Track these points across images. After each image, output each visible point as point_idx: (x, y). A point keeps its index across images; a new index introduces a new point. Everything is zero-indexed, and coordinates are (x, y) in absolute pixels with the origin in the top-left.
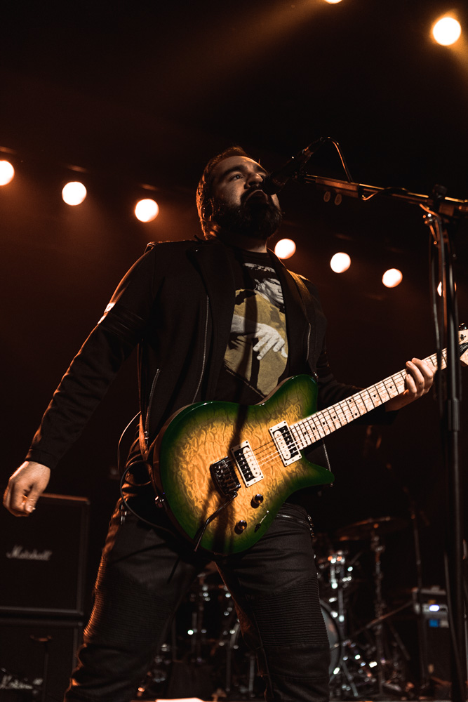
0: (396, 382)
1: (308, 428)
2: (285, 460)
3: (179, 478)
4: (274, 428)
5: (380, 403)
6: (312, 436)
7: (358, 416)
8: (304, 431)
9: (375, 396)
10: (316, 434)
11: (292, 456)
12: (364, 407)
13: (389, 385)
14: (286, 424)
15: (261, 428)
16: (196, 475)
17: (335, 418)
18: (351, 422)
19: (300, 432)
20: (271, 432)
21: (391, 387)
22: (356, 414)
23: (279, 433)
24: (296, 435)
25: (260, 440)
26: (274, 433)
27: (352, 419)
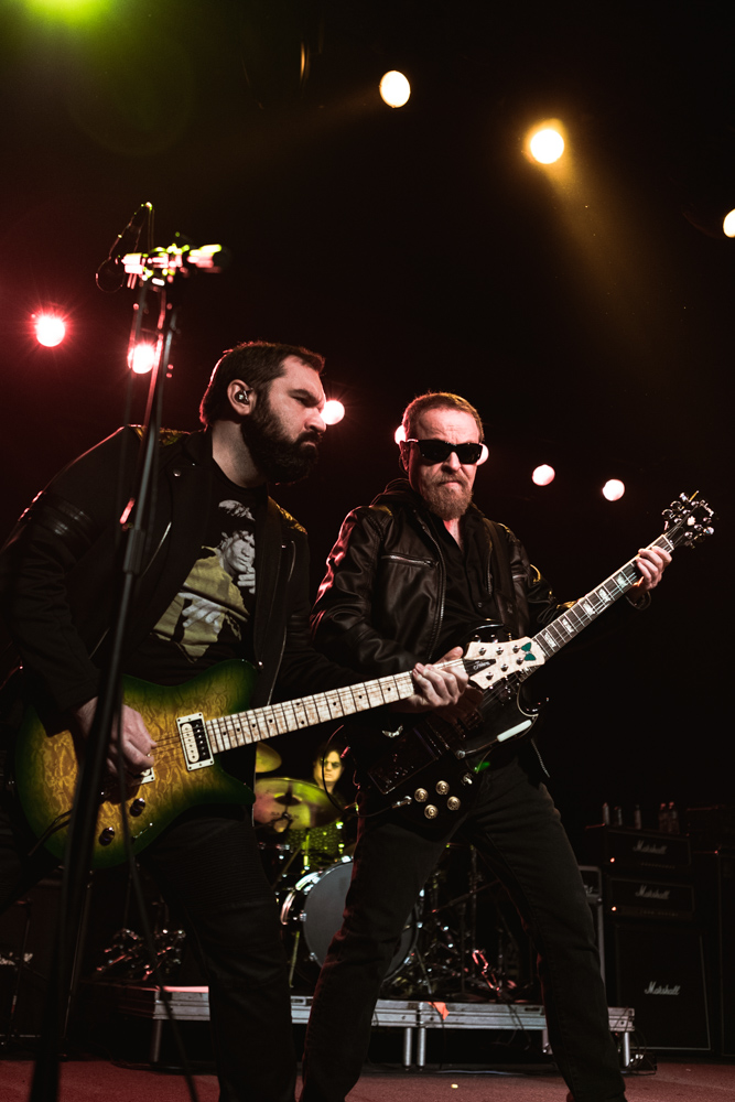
0: (369, 691)
1: (230, 728)
2: (190, 763)
3: (38, 757)
4: (184, 719)
5: (340, 715)
6: (232, 738)
7: (306, 724)
8: (224, 729)
9: (335, 704)
10: (240, 736)
11: (201, 759)
12: (316, 715)
13: (359, 694)
14: (202, 717)
15: (165, 717)
16: (61, 759)
17: (271, 721)
18: (293, 732)
19: (217, 731)
20: (179, 723)
21: (360, 697)
22: (303, 723)
23: (189, 726)
24: (211, 732)
25: (161, 730)
26: (181, 725)
27: (296, 728)
